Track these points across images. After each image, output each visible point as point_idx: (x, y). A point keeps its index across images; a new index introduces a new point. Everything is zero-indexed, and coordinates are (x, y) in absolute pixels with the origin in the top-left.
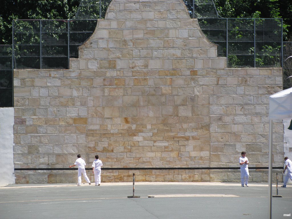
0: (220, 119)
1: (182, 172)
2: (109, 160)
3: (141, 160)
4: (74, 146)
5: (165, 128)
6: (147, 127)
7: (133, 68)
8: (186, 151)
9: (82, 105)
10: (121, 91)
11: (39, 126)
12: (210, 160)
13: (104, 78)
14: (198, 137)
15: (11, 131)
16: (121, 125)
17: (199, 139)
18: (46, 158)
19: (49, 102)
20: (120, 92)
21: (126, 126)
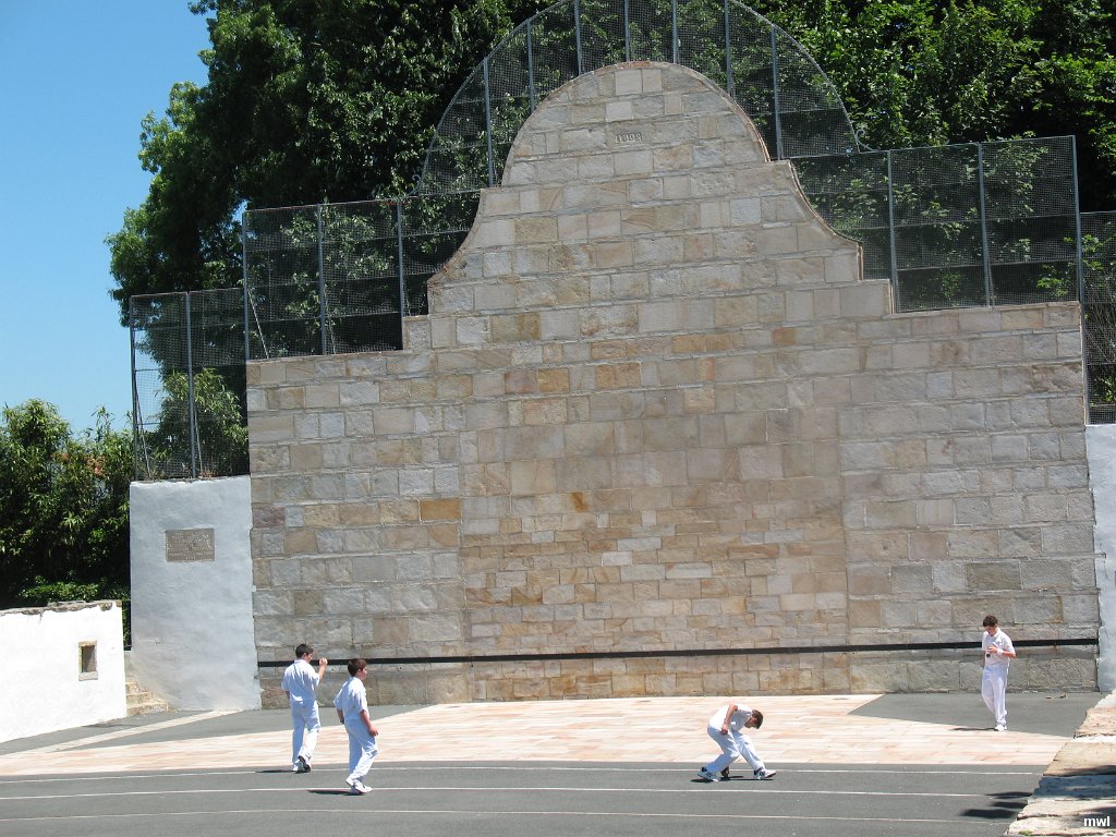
0: (876, 484)
1: (758, 662)
2: (533, 629)
3: (628, 627)
4: (424, 587)
5: (698, 521)
6: (644, 520)
7: (591, 333)
8: (770, 593)
9: (443, 459)
10: (560, 407)
11: (323, 529)
12: (849, 620)
13: (504, 370)
14: (806, 546)
15: (244, 549)
16: (565, 517)
17: (809, 554)
18: (347, 629)
19: (349, 456)
20: (555, 413)
21: (578, 521)
